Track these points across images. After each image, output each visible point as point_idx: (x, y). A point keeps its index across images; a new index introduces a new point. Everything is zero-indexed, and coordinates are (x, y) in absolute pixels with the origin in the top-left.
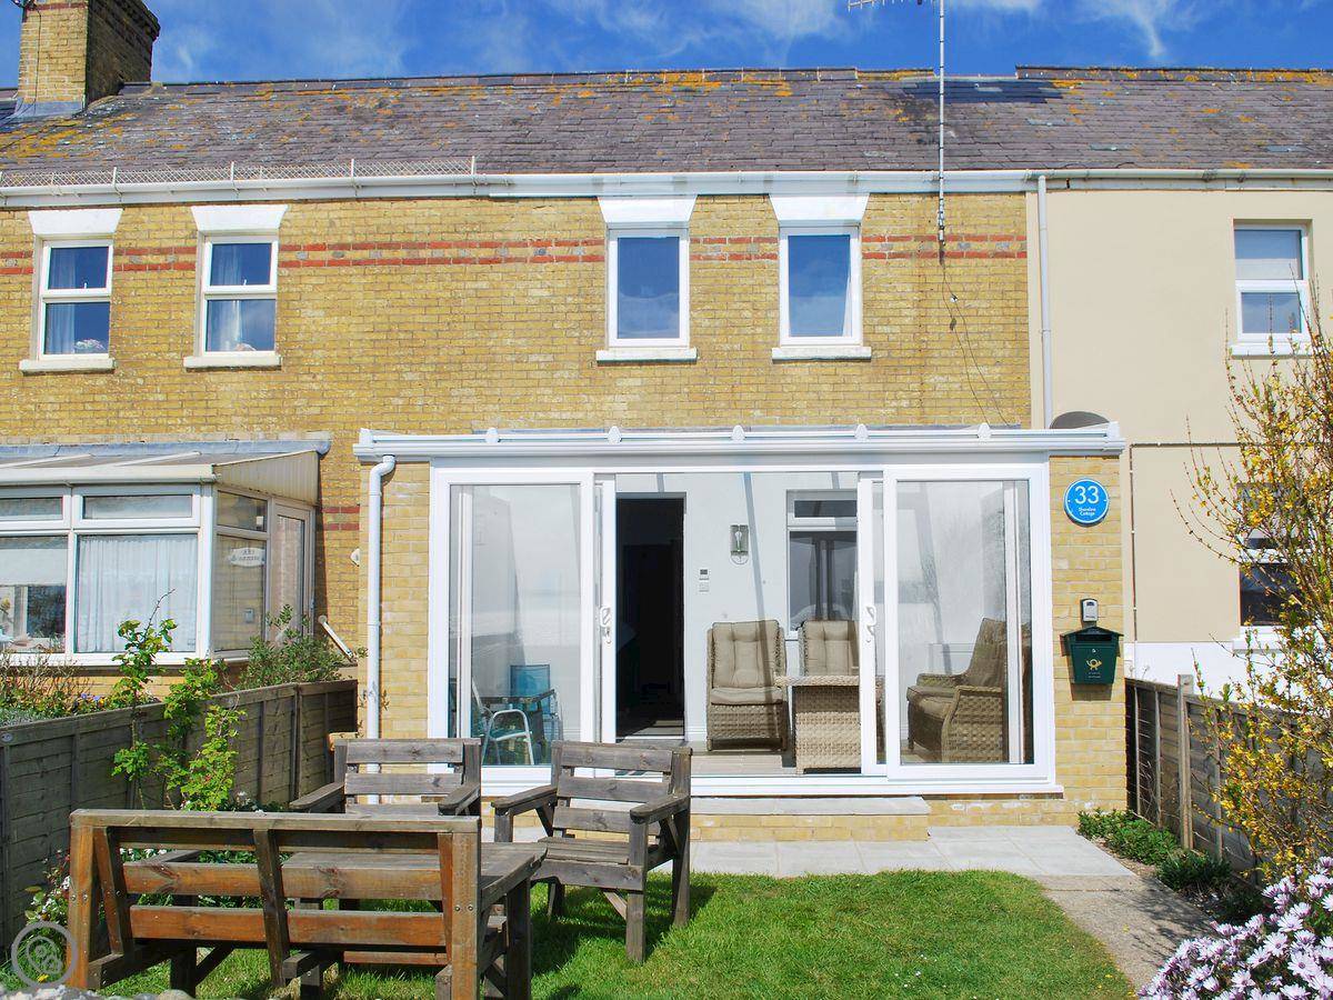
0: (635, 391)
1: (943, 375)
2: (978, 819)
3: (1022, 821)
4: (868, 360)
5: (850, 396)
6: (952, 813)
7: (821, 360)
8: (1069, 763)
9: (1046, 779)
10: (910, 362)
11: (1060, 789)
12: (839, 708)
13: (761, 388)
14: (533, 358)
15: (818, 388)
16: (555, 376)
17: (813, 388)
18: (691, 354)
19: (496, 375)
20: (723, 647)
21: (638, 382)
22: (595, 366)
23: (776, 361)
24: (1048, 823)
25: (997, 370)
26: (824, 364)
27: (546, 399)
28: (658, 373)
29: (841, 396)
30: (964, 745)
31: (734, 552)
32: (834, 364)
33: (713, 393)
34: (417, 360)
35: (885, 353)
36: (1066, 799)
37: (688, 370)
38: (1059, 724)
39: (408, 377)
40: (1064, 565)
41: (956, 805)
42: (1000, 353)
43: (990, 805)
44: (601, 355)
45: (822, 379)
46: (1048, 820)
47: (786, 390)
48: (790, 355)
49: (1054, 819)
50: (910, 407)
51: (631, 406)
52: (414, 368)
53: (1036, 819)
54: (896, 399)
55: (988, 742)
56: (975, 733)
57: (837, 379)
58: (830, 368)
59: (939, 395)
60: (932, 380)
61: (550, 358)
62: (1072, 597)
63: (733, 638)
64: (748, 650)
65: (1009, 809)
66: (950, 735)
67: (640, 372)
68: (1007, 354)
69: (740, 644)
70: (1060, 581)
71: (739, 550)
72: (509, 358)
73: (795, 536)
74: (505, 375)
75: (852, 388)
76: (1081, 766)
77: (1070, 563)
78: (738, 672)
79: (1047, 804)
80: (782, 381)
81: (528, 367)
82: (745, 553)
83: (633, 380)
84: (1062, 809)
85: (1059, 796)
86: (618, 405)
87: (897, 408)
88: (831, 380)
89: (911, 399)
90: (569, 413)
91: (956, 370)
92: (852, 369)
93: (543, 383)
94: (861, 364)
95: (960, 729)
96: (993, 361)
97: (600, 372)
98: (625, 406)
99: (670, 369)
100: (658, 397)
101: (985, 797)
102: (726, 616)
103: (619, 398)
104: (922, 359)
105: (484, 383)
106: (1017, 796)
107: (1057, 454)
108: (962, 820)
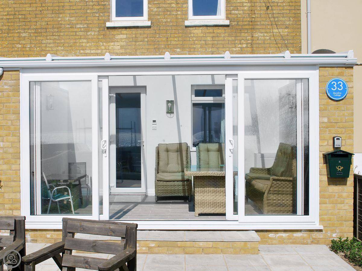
0: (124, 40)
1: (262, 33)
2: (282, 241)
3: (303, 242)
4: (227, 26)
5: (220, 42)
6: (269, 238)
7: (207, 26)
8: (326, 215)
9: (315, 222)
10: (247, 27)
11: (321, 227)
12: (216, 186)
13: (180, 39)
14: (78, 26)
15: (205, 39)
16: (88, 34)
17: (203, 39)
18: (149, 24)
19: (62, 34)
20: (163, 154)
21: (125, 36)
22: (106, 29)
23: (186, 27)
24: (315, 243)
25: (286, 30)
26: (208, 28)
27: (84, 45)
28: (134, 33)
29: (216, 42)
30: (274, 205)
31: (168, 113)
32: (213, 28)
33: (158, 41)
34: (27, 27)
35: (236, 23)
36: (324, 232)
37: (147, 31)
38: (321, 196)
39: (24, 35)
40: (326, 120)
41: (271, 235)
42: (288, 23)
43: (287, 235)
44: (108, 24)
45: (207, 35)
46: (316, 242)
47: (190, 39)
48: (193, 24)
49: (318, 241)
50: (247, 47)
51: (122, 47)
52: (26, 31)
53: (309, 241)
54: (240, 44)
55: (286, 203)
56: (279, 198)
57: (214, 35)
58: (211, 30)
59: (260, 42)
60: (257, 35)
61: (85, 26)
62: (329, 136)
63: (167, 151)
64: (174, 156)
65: (296, 237)
66: (268, 200)
67: (125, 32)
68: (291, 23)
69: (170, 153)
70: (323, 128)
71: (170, 111)
72: (68, 26)
73: (195, 105)
74: (66, 34)
75: (220, 39)
76: (332, 216)
77: (329, 119)
78: (169, 166)
79: (315, 235)
80: (189, 36)
81: (76, 30)
82: (173, 113)
83: (122, 36)
84: (321, 237)
85: (321, 231)
86: (116, 46)
87: (241, 48)
88: (211, 35)
89: (247, 44)
90: (94, 50)
91: (268, 31)
92: (221, 30)
93: (82, 37)
94: (225, 28)
95: (272, 197)
96: (284, 27)
97: (108, 32)
98: (119, 47)
99: (139, 31)
100: (134, 43)
101: (285, 231)
102: (164, 141)
103: (116, 43)
104: (252, 26)
105: (57, 37)
106: (300, 231)
107: (323, 66)
108: (274, 242)
